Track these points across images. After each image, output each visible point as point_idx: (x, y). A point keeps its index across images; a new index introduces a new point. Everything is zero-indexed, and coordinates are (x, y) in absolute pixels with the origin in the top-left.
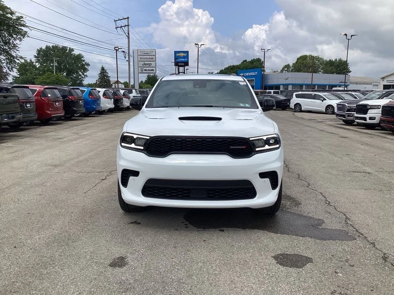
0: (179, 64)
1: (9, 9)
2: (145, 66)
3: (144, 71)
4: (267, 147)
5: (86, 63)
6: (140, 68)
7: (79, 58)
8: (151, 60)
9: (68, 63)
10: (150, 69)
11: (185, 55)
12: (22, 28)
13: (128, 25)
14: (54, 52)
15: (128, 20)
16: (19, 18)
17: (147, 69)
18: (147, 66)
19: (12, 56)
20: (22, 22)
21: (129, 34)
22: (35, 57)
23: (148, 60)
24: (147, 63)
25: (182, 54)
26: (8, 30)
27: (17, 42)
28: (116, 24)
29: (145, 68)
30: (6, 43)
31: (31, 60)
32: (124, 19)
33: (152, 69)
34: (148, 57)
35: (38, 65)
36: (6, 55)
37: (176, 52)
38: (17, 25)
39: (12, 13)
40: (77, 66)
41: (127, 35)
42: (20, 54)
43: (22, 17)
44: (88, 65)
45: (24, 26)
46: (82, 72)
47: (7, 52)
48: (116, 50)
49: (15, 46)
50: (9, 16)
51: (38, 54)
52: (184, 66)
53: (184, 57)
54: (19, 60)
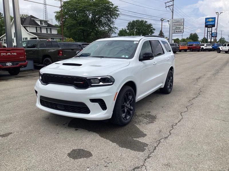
0: (208, 26)
1: (111, 2)
2: (176, 29)
3: (176, 32)
4: (101, 83)
5: (153, 29)
6: (173, 31)
7: (150, 25)
8: (181, 25)
9: (143, 29)
10: (179, 30)
11: (213, 20)
12: (117, 12)
13: (173, 5)
14: (137, 23)
15: (173, 2)
16: (115, 7)
17: (178, 30)
18: (178, 29)
19: (111, 27)
20: (117, 9)
21: (173, 10)
22: (127, 27)
23: (179, 25)
24: (178, 27)
25: (211, 20)
26: (110, 14)
27: (114, 20)
28: (166, 5)
29: (177, 30)
30: (109, 21)
31: (125, 29)
32: (171, 1)
33: (181, 30)
34: (179, 23)
35: (128, 31)
36: (108, 27)
37: (206, 19)
38: (114, 11)
39: (112, 5)
40: (148, 30)
41: (172, 11)
42: (115, 26)
43: (117, 6)
44: (154, 30)
45: (117, 11)
46: (150, 34)
47: (109, 26)
48: (162, 21)
49: (113, 22)
50: (111, 6)
51: (128, 25)
52: (212, 27)
53: (212, 21)
54: (114, 29)
